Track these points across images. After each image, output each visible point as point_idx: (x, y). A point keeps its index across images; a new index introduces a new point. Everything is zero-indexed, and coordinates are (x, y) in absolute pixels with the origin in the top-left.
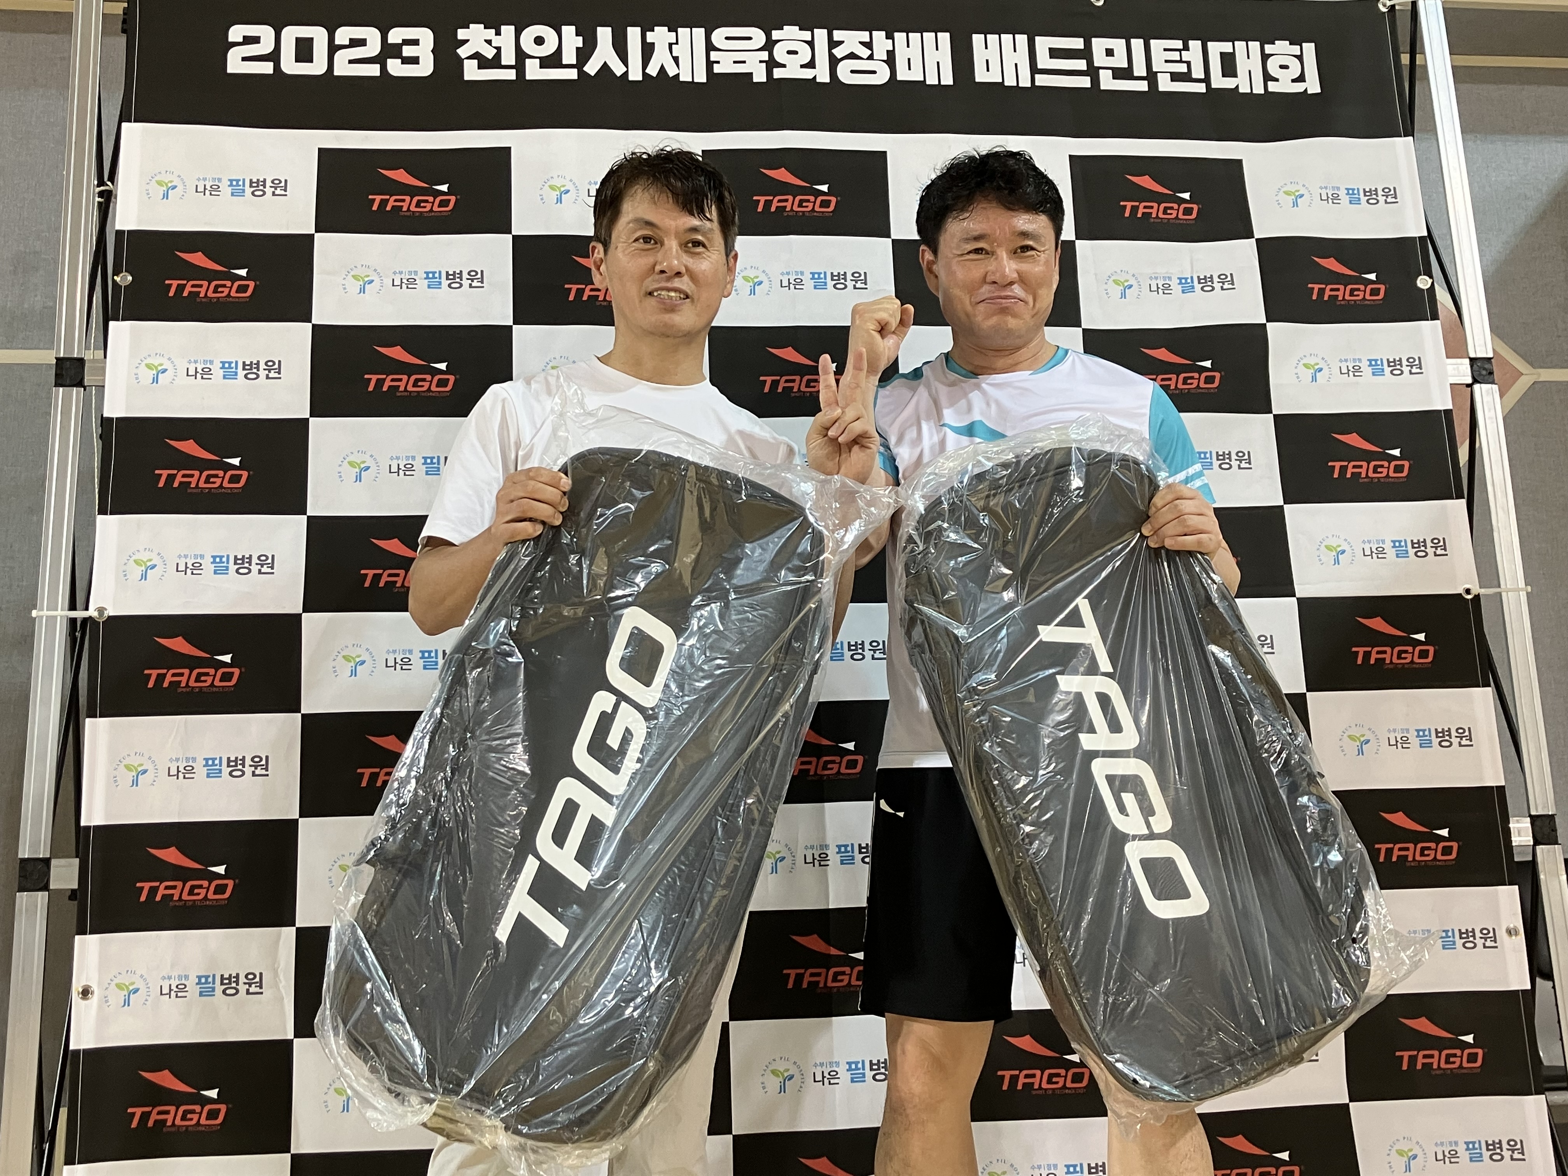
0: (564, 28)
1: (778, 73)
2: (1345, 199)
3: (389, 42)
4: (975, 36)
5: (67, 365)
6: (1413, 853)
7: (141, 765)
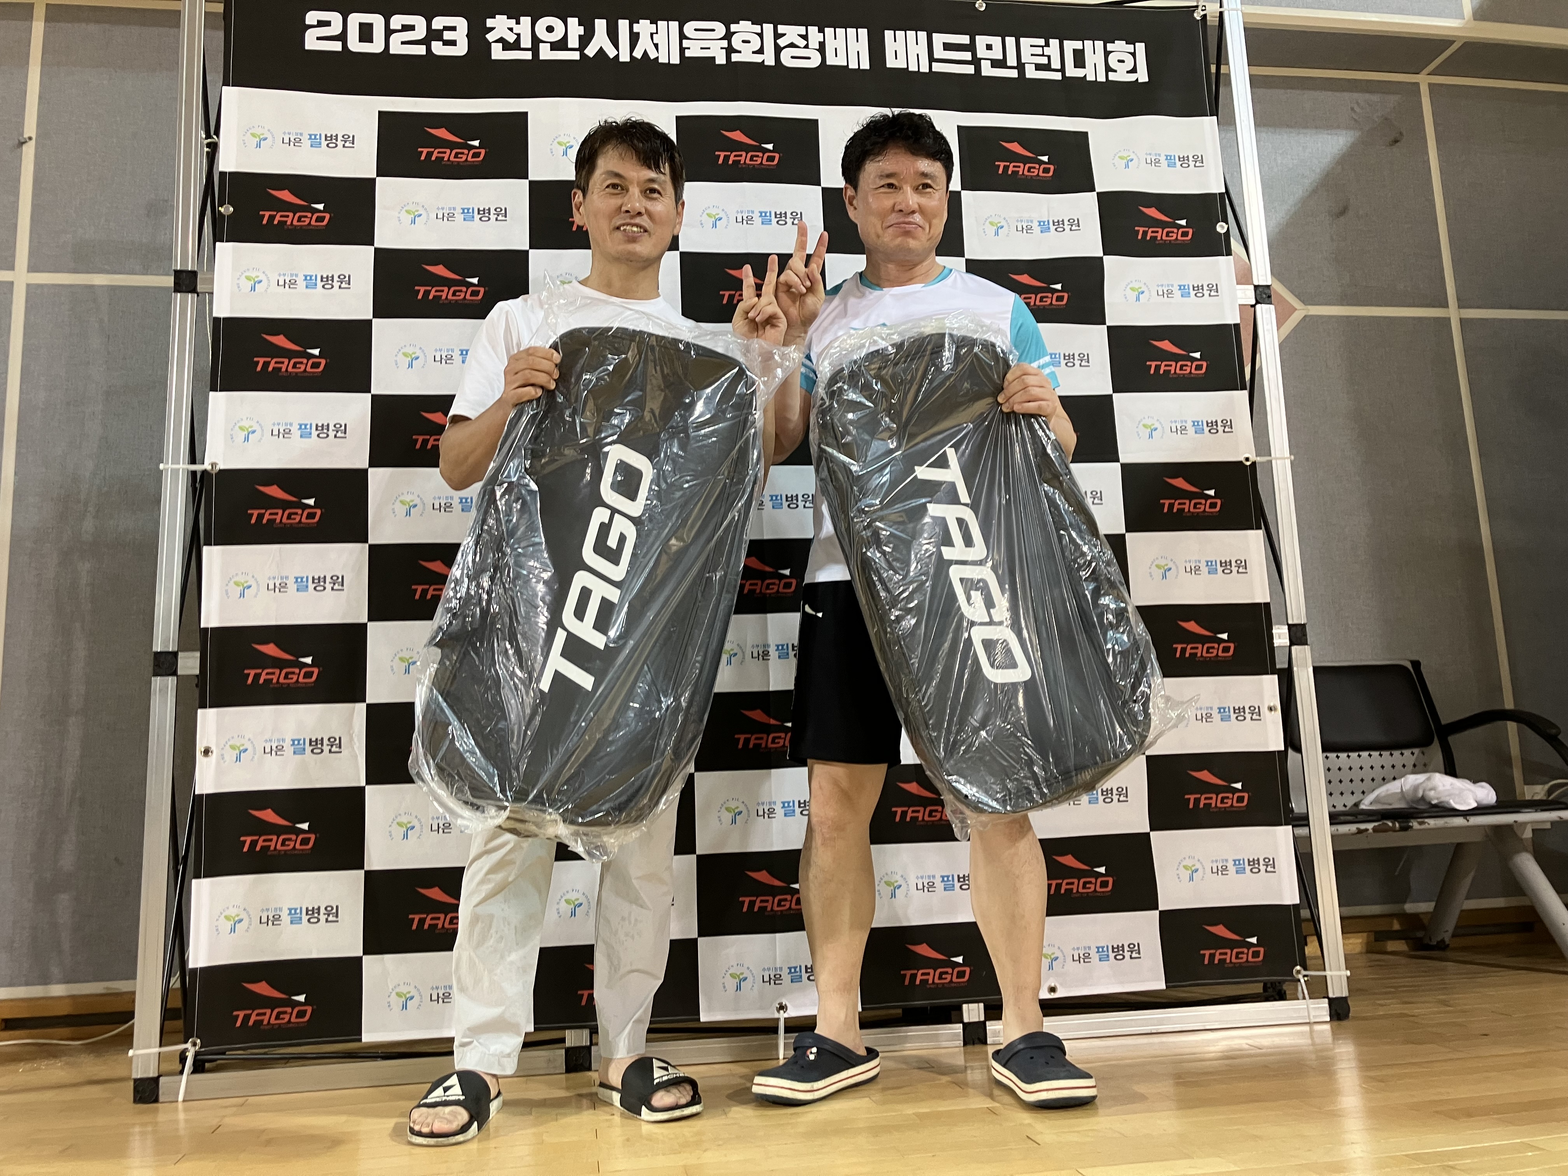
0: (569, 19)
1: (735, 58)
2: (1164, 163)
3: (434, 27)
4: (886, 32)
5: (184, 274)
6: (1201, 651)
7: (246, 582)
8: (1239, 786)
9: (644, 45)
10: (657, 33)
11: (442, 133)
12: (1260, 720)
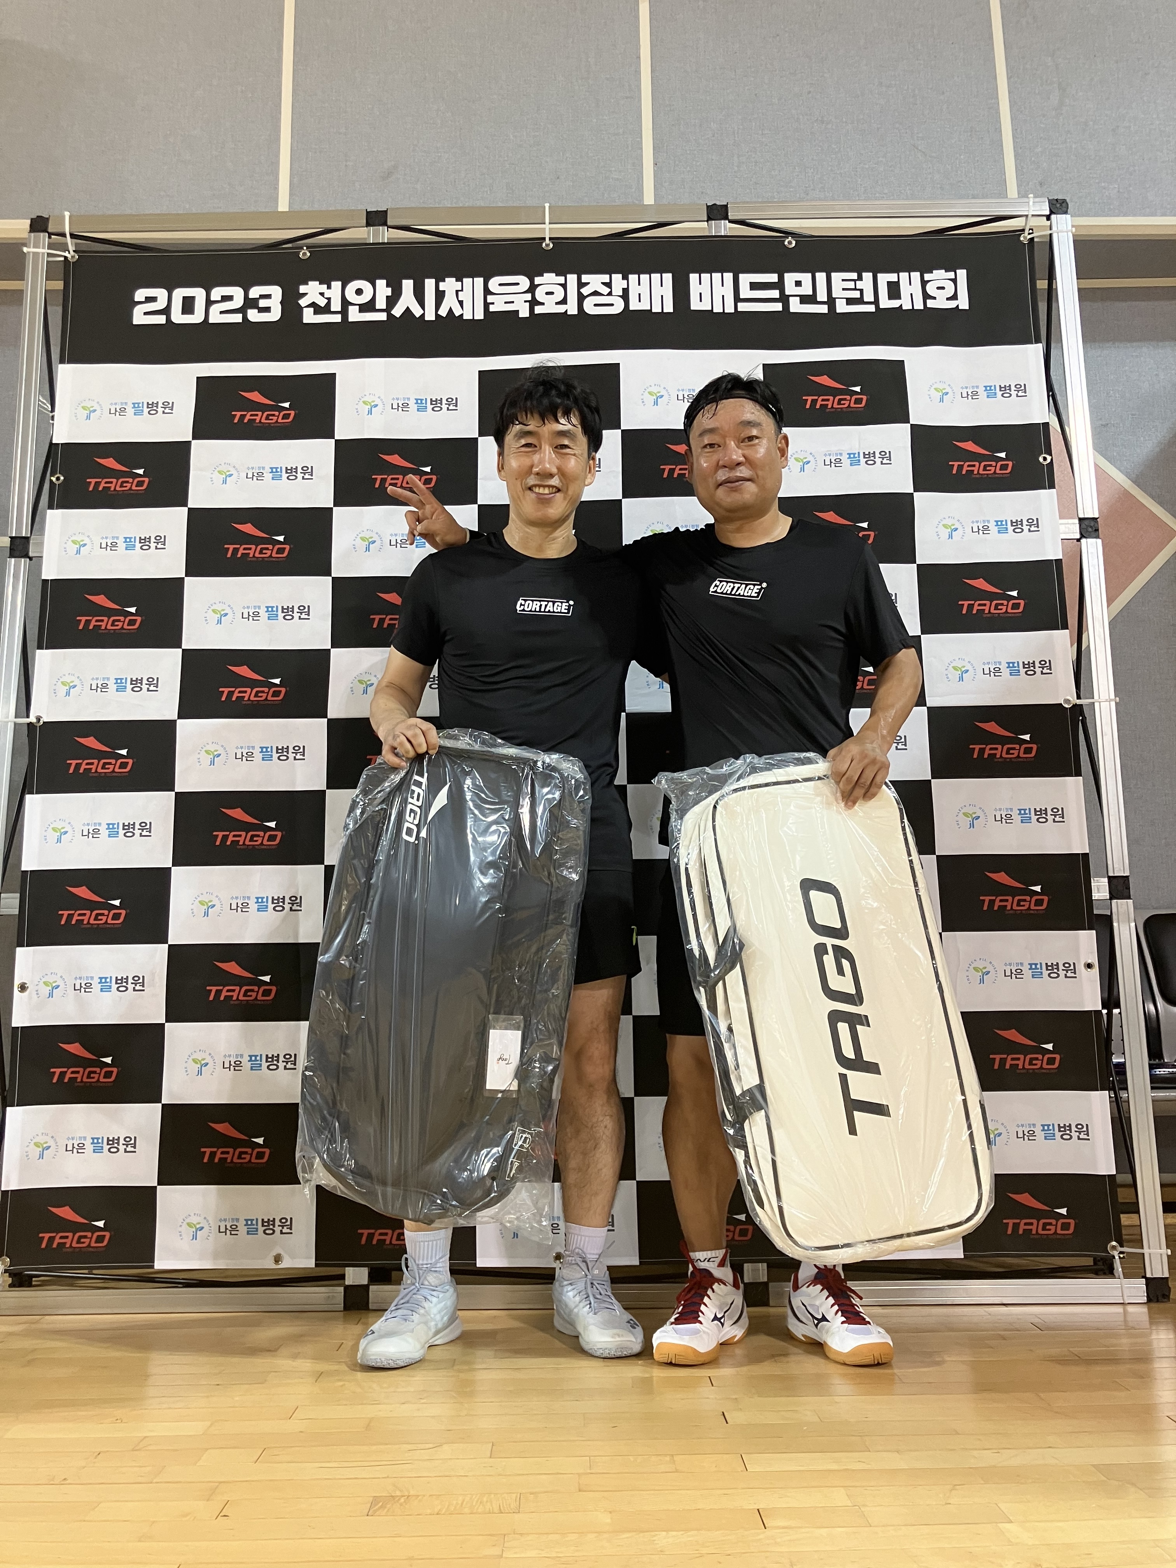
0: (378, 281)
1: (538, 310)
2: (982, 395)
3: (250, 297)
4: (691, 275)
5: (18, 540)
6: (1011, 903)
7: (63, 828)
8: (1050, 1046)
9: (449, 303)
10: (462, 290)
11: (255, 396)
12: (1076, 977)
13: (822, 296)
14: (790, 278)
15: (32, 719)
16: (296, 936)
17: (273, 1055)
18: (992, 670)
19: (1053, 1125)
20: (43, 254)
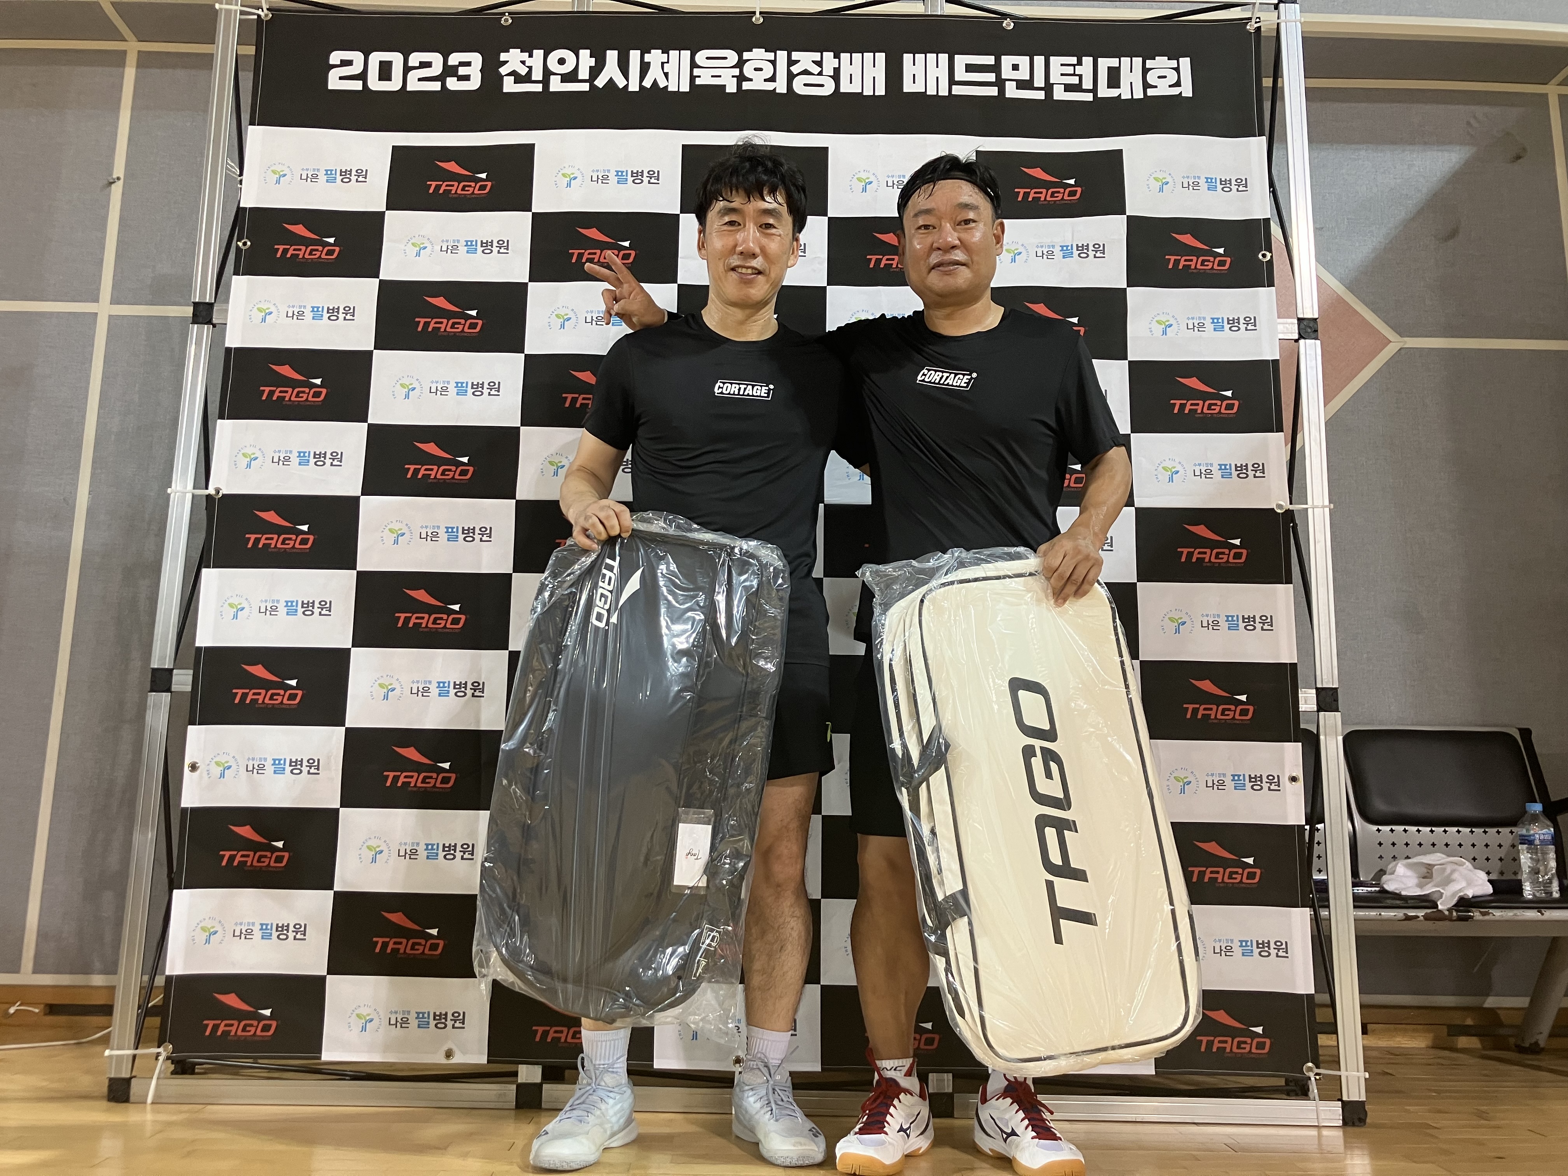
0: (582, 52)
1: (746, 86)
2: (1204, 186)
3: (450, 63)
4: (905, 55)
5: (201, 307)
6: (1215, 712)
7: (240, 604)
8: (1250, 861)
9: (654, 74)
10: (668, 62)
11: (452, 167)
12: (1279, 790)
13: (1039, 82)
14: (1007, 61)
15: (211, 491)
16: (478, 722)
17: (450, 845)
18: (1203, 471)
19: (1251, 941)
20: (236, 11)
